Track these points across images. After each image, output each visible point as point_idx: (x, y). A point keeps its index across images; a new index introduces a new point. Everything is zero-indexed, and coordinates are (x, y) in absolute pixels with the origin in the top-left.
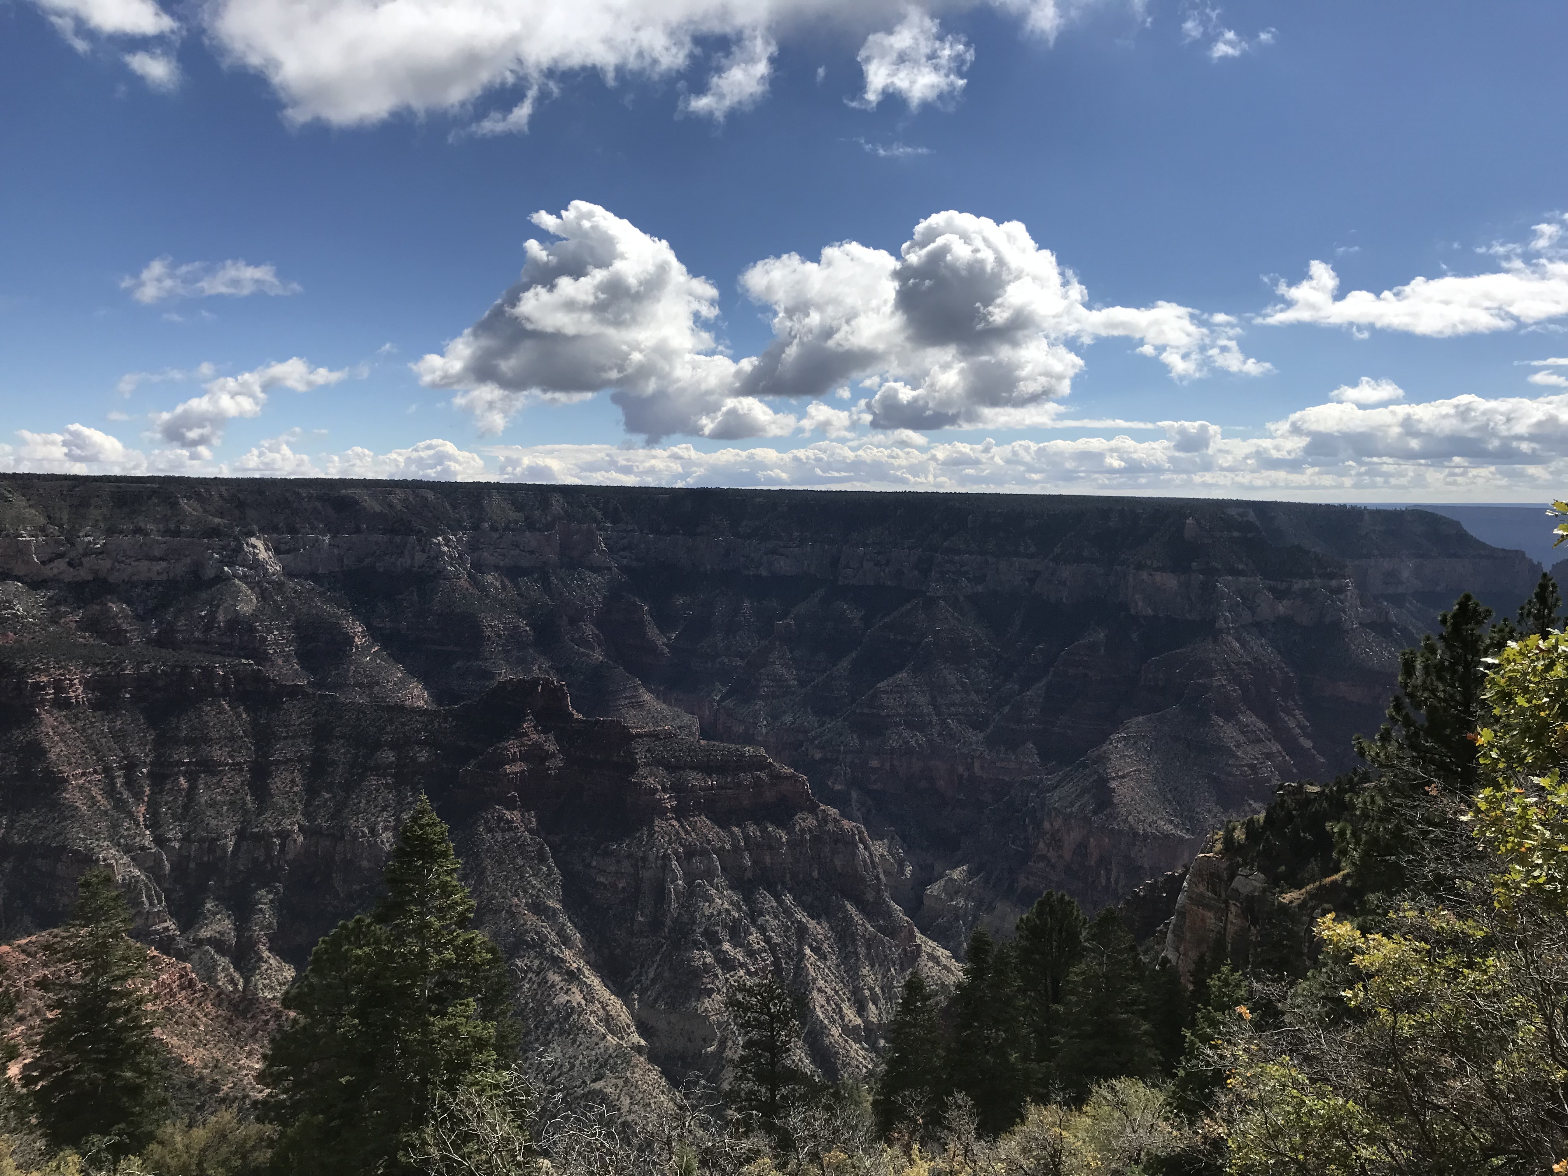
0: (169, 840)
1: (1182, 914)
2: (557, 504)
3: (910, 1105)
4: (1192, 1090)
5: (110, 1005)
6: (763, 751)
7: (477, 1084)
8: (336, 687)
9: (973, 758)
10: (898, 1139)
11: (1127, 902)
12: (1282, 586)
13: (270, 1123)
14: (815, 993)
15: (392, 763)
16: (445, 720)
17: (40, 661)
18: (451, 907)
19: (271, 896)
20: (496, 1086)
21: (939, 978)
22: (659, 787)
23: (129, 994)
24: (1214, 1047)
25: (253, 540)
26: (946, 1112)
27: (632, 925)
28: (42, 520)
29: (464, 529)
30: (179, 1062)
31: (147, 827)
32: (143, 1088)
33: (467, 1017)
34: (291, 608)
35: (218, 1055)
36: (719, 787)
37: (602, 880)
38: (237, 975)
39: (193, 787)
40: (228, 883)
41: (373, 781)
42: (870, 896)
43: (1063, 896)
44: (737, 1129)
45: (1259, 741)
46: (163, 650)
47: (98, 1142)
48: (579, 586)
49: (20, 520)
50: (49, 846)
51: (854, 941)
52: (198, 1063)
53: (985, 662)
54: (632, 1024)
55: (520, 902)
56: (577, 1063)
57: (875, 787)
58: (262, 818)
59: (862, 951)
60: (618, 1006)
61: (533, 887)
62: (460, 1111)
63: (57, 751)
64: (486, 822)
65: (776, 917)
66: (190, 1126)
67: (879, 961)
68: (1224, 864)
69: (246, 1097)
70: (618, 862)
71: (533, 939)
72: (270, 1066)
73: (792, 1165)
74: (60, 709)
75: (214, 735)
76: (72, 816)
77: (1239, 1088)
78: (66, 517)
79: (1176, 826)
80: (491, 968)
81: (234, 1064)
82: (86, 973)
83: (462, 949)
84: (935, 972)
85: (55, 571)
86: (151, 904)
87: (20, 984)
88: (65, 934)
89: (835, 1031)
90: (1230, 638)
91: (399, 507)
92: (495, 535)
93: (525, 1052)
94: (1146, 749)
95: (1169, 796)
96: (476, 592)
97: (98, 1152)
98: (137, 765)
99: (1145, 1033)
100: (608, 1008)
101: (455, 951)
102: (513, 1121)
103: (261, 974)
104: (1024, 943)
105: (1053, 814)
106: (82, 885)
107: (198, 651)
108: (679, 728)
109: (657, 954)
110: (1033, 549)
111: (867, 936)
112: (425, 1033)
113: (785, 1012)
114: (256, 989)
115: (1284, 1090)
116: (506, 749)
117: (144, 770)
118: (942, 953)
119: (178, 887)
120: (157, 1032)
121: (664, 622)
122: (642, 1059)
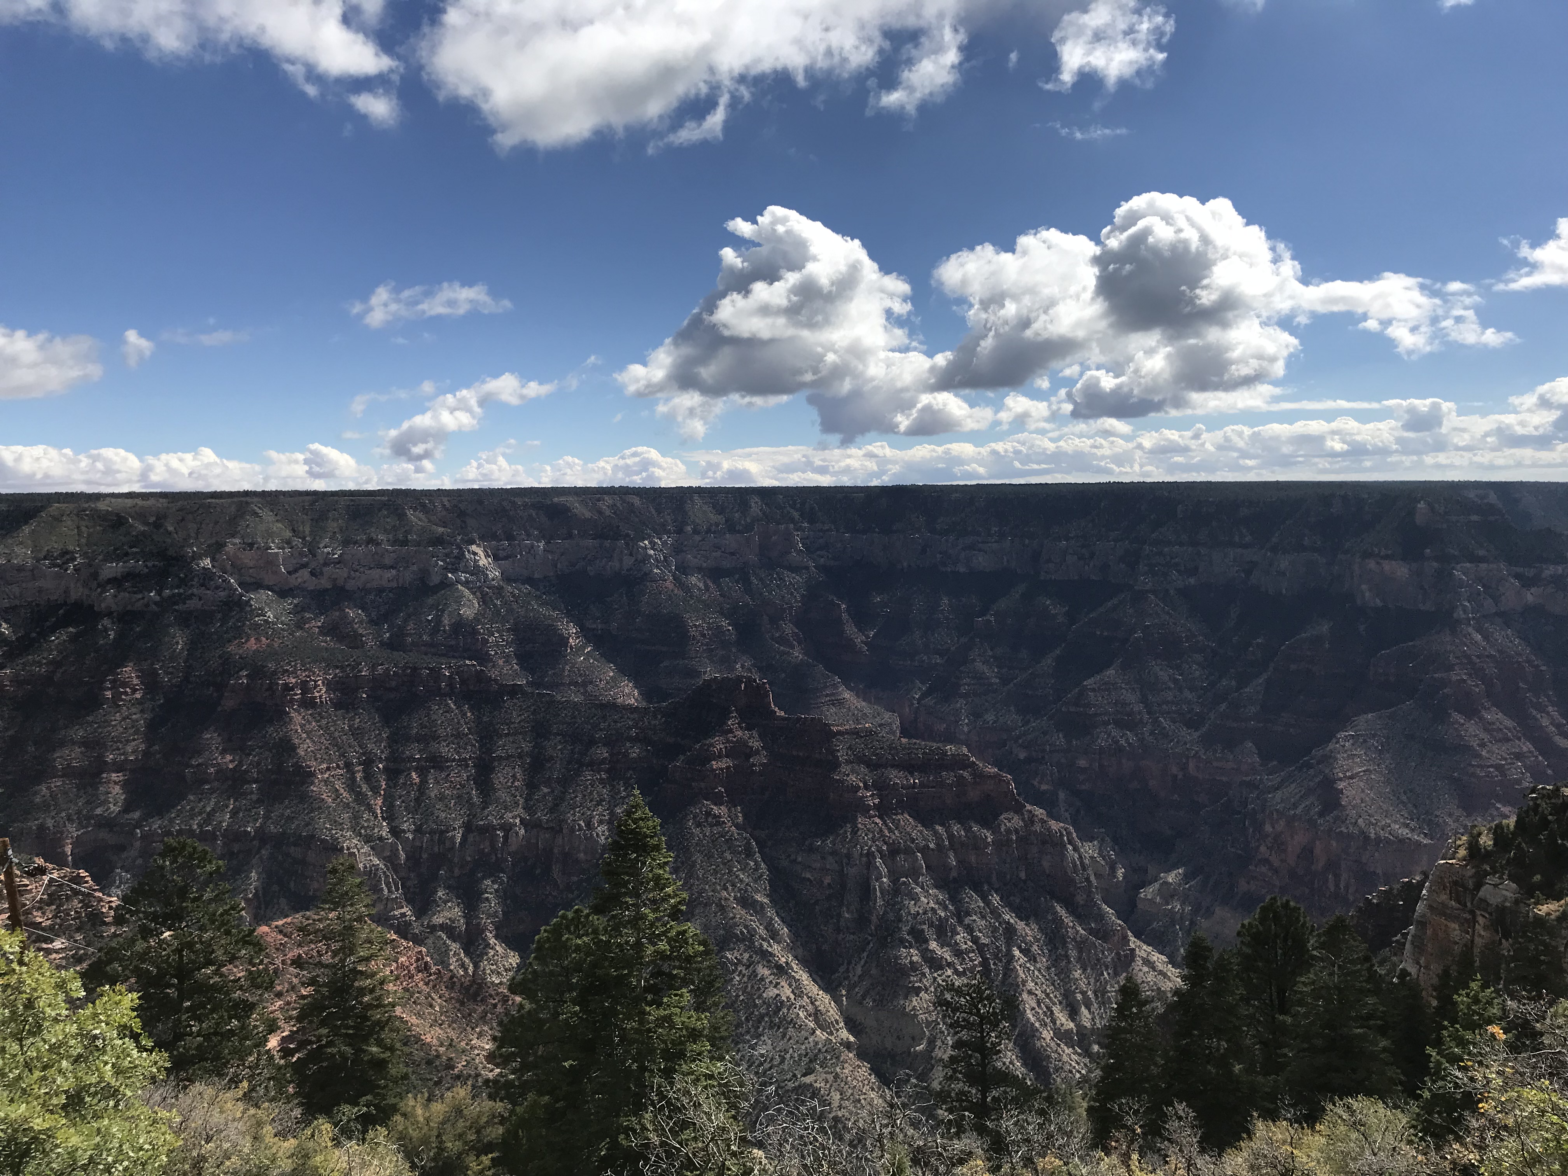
0: (404, 831)
1: (1422, 924)
2: (756, 506)
3: (1128, 1114)
4: (1439, 1113)
5: (356, 984)
6: (965, 750)
7: (692, 1073)
8: (552, 686)
9: (1188, 758)
10: (1116, 1148)
11: (1360, 910)
12: (1530, 573)
13: (501, 1100)
14: (1025, 996)
15: (605, 758)
16: (655, 717)
17: (289, 664)
18: (665, 899)
19: (496, 886)
20: (711, 1077)
21: (1155, 983)
22: (861, 785)
23: (373, 975)
24: (1465, 1069)
25: (474, 548)
26: (1165, 1123)
27: (838, 921)
28: (288, 534)
29: (668, 532)
30: (418, 1039)
31: (384, 819)
32: (388, 1062)
33: (682, 1008)
34: (510, 611)
35: (452, 1034)
36: (922, 785)
37: (808, 876)
38: (467, 960)
39: (424, 781)
40: (457, 872)
41: (588, 775)
42: (1080, 899)
43: (1288, 902)
44: (949, 1130)
45: (1508, 740)
46: (395, 653)
47: (348, 1111)
48: (778, 586)
49: (269, 534)
50: (300, 835)
51: (1064, 943)
52: (435, 1042)
53: (1198, 657)
54: (840, 1020)
55: (729, 896)
56: (788, 1056)
57: (1083, 787)
58: (486, 812)
59: (1073, 953)
60: (827, 1001)
61: (741, 881)
62: (678, 1099)
63: (305, 747)
64: (695, 817)
65: (983, 917)
66: (429, 1100)
67: (1092, 965)
68: (1470, 871)
69: (478, 1075)
70: (823, 858)
71: (742, 932)
72: (499, 1048)
73: (1006, 1168)
74: (307, 708)
75: (441, 732)
76: (320, 808)
77: (1492, 1112)
78: (307, 530)
79: (1412, 830)
80: (704, 960)
81: (467, 1044)
82: (335, 954)
83: (676, 941)
84: (1151, 977)
85: (299, 580)
86: (390, 891)
87: (278, 962)
88: (316, 917)
89: (1047, 1034)
90: (1470, 630)
91: (608, 513)
92: (697, 538)
93: (737, 1043)
94: (1376, 748)
95: (1404, 798)
96: (681, 593)
97: (348, 1122)
98: (373, 761)
99: (1384, 1049)
100: (817, 1003)
101: (669, 943)
102: (727, 1111)
103: (488, 960)
104: (1247, 950)
105: (1275, 816)
106: (330, 872)
107: (426, 654)
108: (880, 725)
109: (864, 951)
110: (1248, 539)
111: (1078, 939)
112: (641, 1022)
113: (994, 1013)
114: (485, 974)
115: (1543, 1116)
116: (712, 745)
117: (381, 766)
118: (1157, 958)
119: (412, 875)
120: (398, 1010)
121: (862, 620)
122: (851, 1055)
